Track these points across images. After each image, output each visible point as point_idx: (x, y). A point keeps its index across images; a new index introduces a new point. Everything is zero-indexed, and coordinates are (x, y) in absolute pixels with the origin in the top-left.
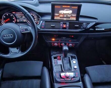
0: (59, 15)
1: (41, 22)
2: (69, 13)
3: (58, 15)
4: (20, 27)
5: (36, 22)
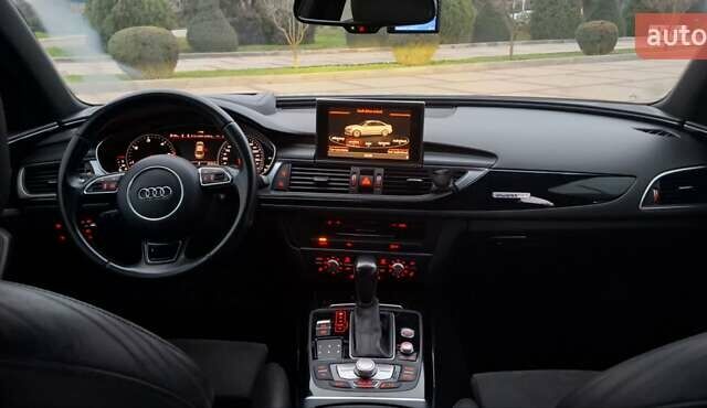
0: (344, 142)
1: (278, 165)
2: (381, 135)
3: (341, 141)
4: (200, 170)
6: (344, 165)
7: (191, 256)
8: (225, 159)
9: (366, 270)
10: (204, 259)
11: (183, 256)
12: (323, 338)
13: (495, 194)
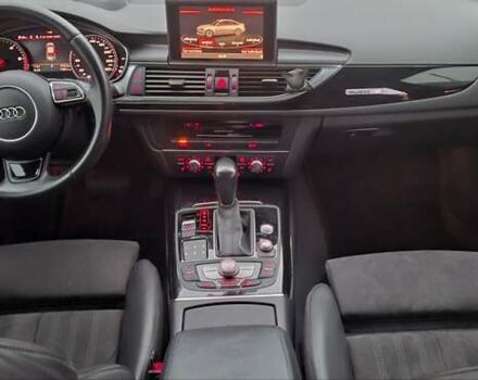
0: (197, 43)
1: (131, 69)
2: (234, 35)
3: (193, 42)
4: (51, 84)
5: (109, 73)
6: (198, 67)
7: (54, 173)
8: (77, 61)
9: (225, 175)
10: (67, 176)
11: (45, 174)
12: (188, 239)
13: (348, 92)
